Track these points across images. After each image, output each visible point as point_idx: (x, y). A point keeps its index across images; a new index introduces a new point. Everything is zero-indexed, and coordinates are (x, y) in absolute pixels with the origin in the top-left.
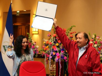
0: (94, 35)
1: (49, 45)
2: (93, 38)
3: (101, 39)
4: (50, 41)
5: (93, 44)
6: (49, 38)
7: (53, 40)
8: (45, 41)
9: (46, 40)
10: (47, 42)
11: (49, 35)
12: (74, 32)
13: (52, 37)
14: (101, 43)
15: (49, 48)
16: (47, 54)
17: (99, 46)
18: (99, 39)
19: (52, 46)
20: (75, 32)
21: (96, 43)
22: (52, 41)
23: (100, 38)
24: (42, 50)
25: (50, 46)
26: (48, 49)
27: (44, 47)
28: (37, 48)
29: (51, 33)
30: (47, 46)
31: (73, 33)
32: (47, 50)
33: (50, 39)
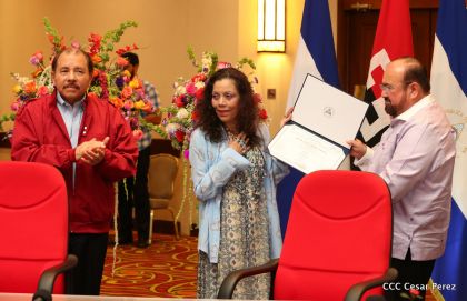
0: (208, 57)
2: (206, 70)
4: (41, 82)
6: (34, 69)
8: (22, 84)
9: (26, 80)
10: (28, 85)
11: (37, 61)
13: (49, 68)
22: (47, 84)
24: (8, 117)
29: (42, 53)
33: (40, 74)
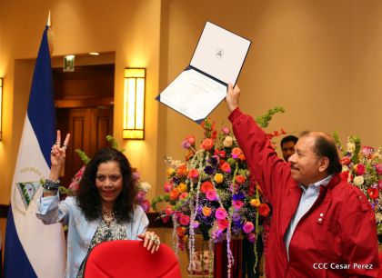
0: (352, 142)
1: (187, 181)
2: (349, 154)
3: (380, 156)
4: (192, 165)
5: (350, 174)
6: (187, 153)
7: (204, 161)
8: (174, 167)
9: (178, 163)
10: (180, 168)
11: (189, 145)
12: (280, 132)
13: (200, 151)
14: (377, 170)
15: (188, 190)
16: (182, 215)
17: (373, 181)
18: (370, 157)
19: (199, 183)
20: (284, 133)
21: (360, 172)
22: (198, 167)
23: (377, 154)
24: (162, 197)
25: (192, 185)
26: (184, 197)
27: (169, 187)
28: (144, 193)
29: (193, 137)
30: (181, 185)
31: (276, 134)
32: (181, 199)
33: (192, 157)
